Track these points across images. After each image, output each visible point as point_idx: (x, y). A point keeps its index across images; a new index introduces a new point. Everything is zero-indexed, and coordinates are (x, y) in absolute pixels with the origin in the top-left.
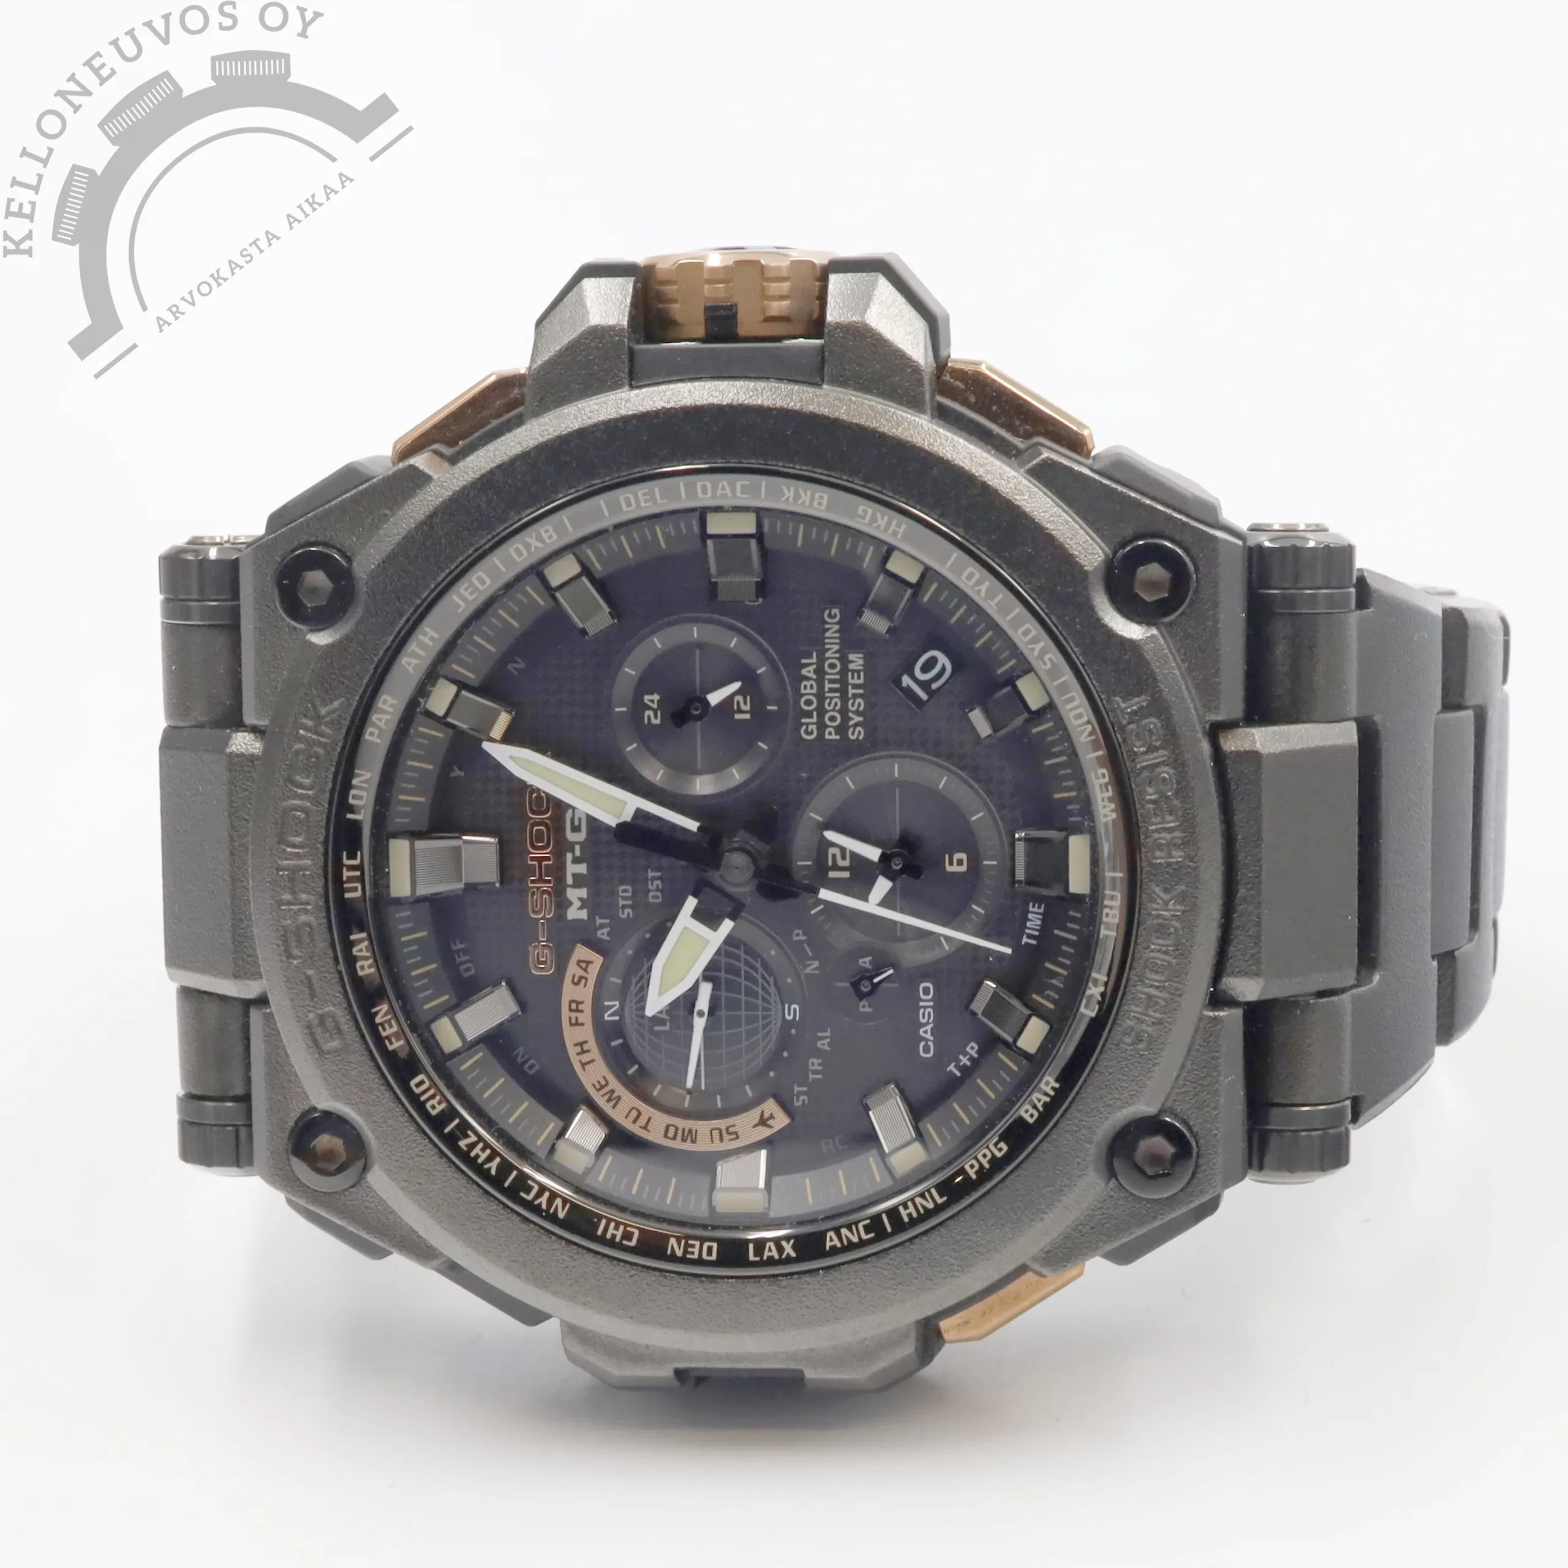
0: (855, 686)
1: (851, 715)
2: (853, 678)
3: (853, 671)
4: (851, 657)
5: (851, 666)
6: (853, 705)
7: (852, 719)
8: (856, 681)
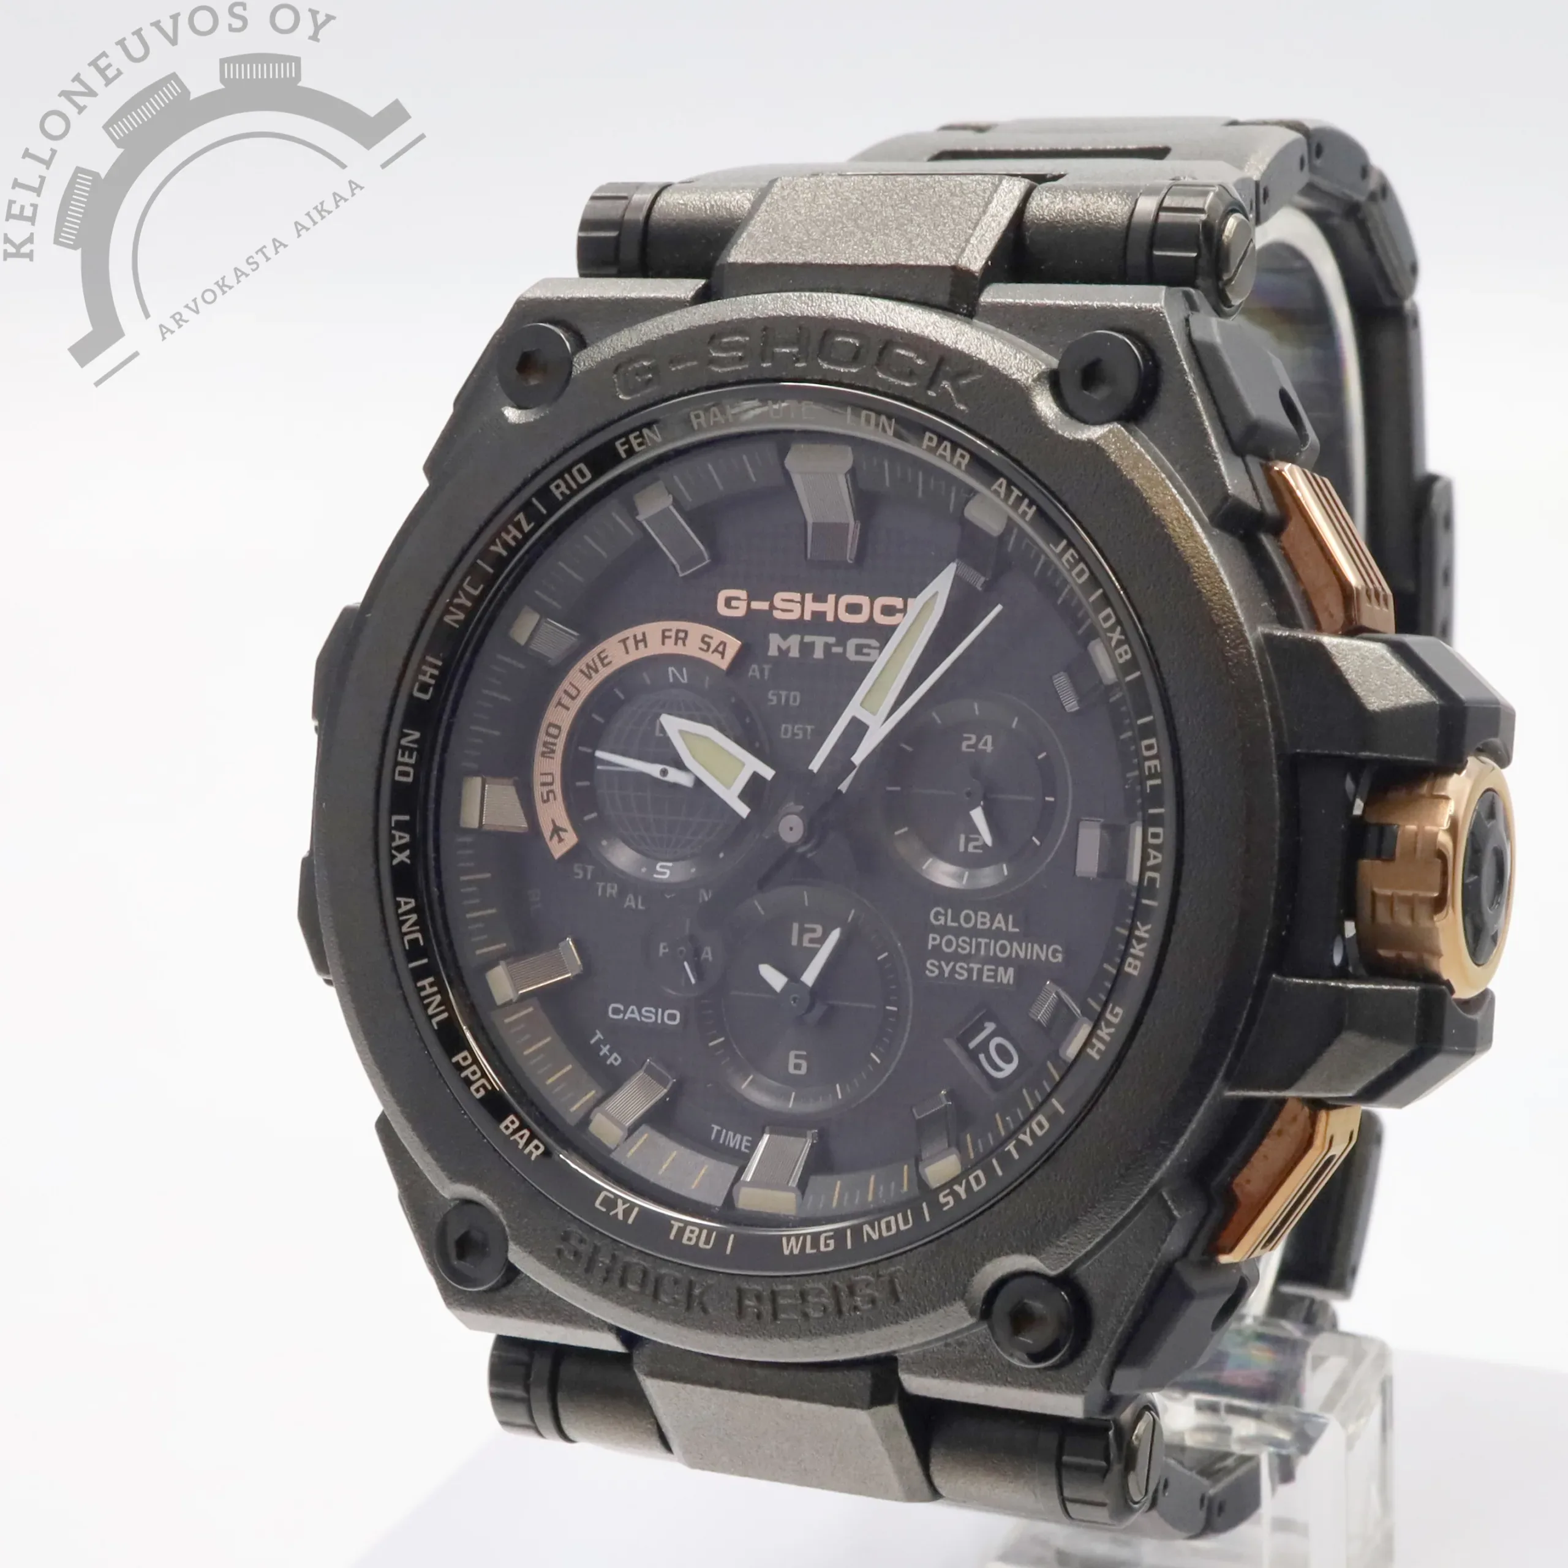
0: (980, 972)
1: (952, 964)
2: (989, 970)
3: (996, 971)
4: (1011, 971)
5: (1001, 969)
6: (961, 967)
7: (947, 965)
8: (986, 973)
